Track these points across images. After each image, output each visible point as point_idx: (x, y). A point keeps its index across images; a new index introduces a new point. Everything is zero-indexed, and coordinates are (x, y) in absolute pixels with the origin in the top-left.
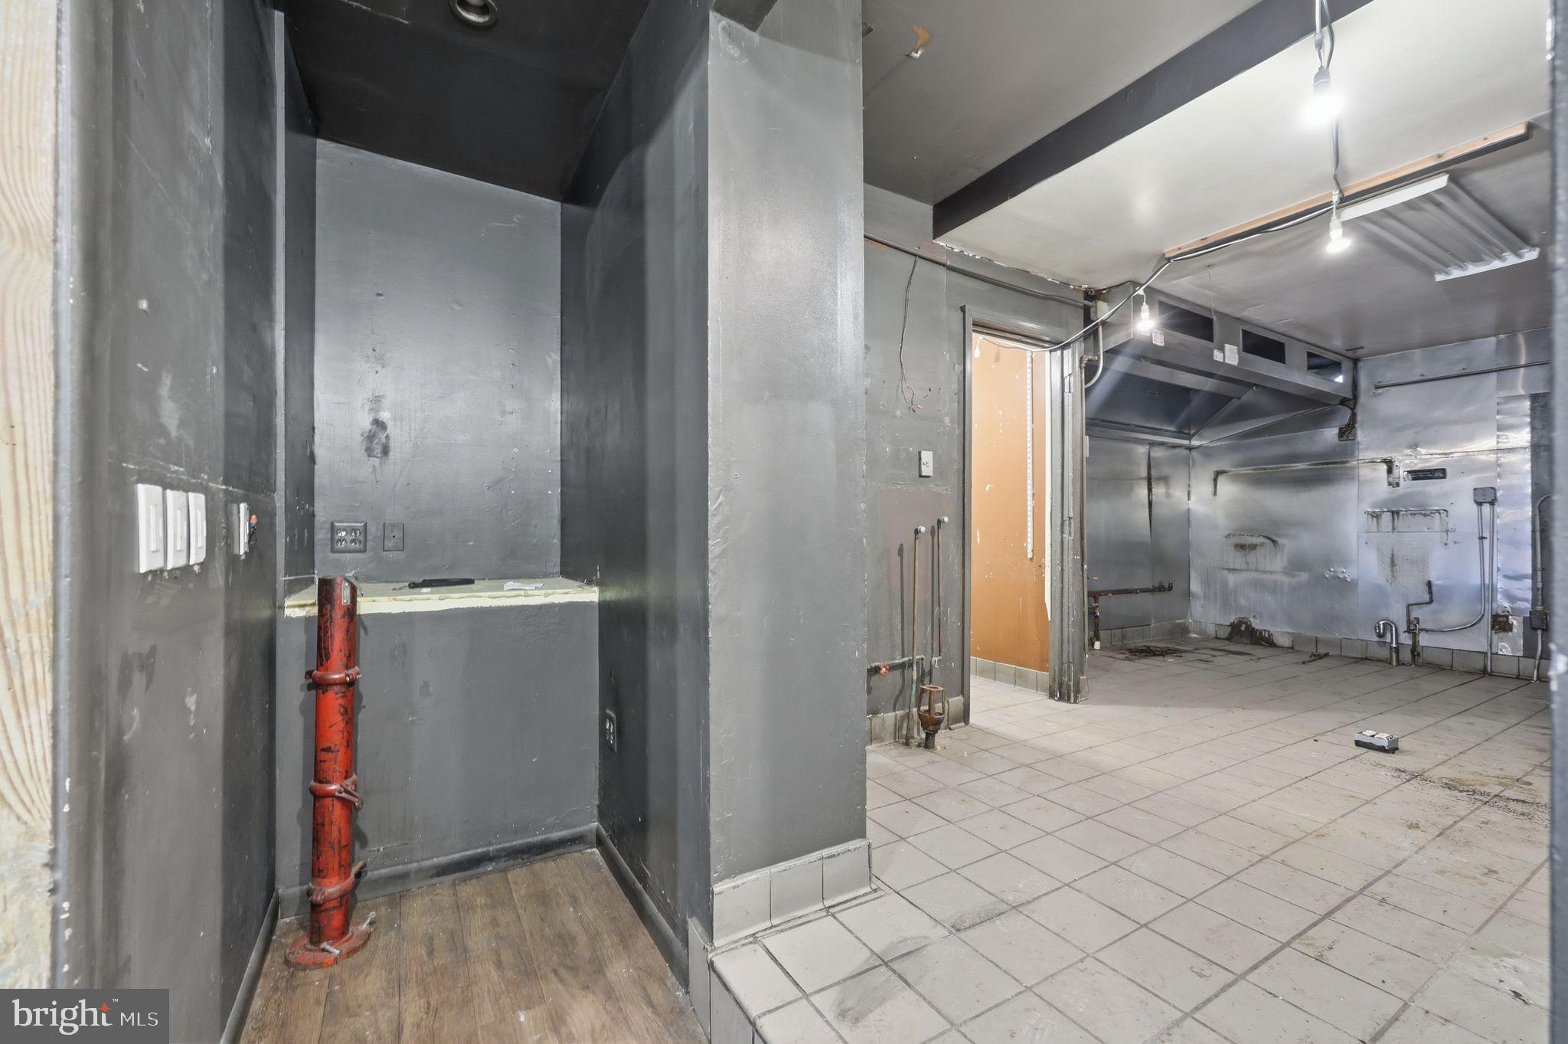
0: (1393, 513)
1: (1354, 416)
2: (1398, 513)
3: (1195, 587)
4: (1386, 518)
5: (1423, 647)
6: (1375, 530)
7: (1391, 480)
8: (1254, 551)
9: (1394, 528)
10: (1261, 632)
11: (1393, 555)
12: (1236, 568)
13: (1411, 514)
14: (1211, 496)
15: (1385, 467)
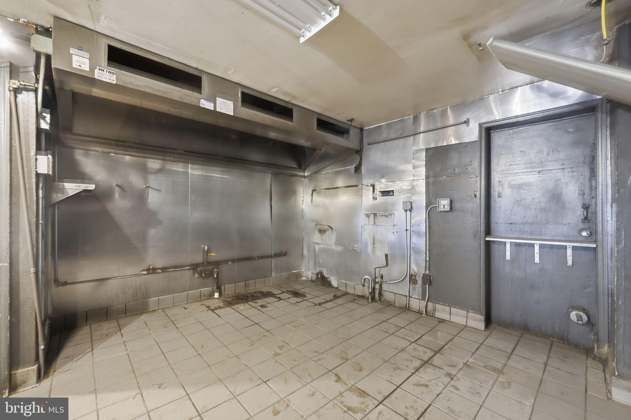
0: (374, 214)
1: (361, 159)
2: (376, 214)
3: (305, 252)
4: (372, 217)
5: (384, 291)
6: (368, 224)
7: (374, 196)
8: (325, 234)
9: (374, 223)
10: (327, 278)
11: (374, 238)
12: (319, 243)
13: (381, 215)
14: (311, 203)
15: (371, 188)
